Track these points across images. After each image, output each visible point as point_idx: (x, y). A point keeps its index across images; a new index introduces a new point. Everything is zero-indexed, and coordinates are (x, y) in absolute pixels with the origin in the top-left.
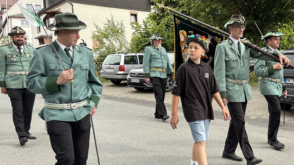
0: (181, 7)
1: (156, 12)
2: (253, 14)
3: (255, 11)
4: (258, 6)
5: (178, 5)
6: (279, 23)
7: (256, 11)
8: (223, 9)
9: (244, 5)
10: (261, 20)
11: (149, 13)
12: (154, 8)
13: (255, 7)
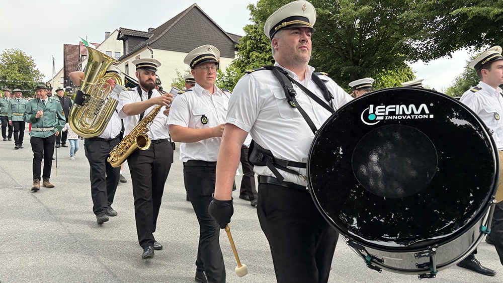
0: (268, 52)
1: (240, 59)
2: (352, 59)
3: (354, 56)
4: (359, 50)
5: (265, 50)
6: (383, 70)
7: (356, 56)
8: (317, 54)
9: (342, 50)
10: (361, 66)
11: (233, 60)
12: (238, 54)
13: (354, 51)
